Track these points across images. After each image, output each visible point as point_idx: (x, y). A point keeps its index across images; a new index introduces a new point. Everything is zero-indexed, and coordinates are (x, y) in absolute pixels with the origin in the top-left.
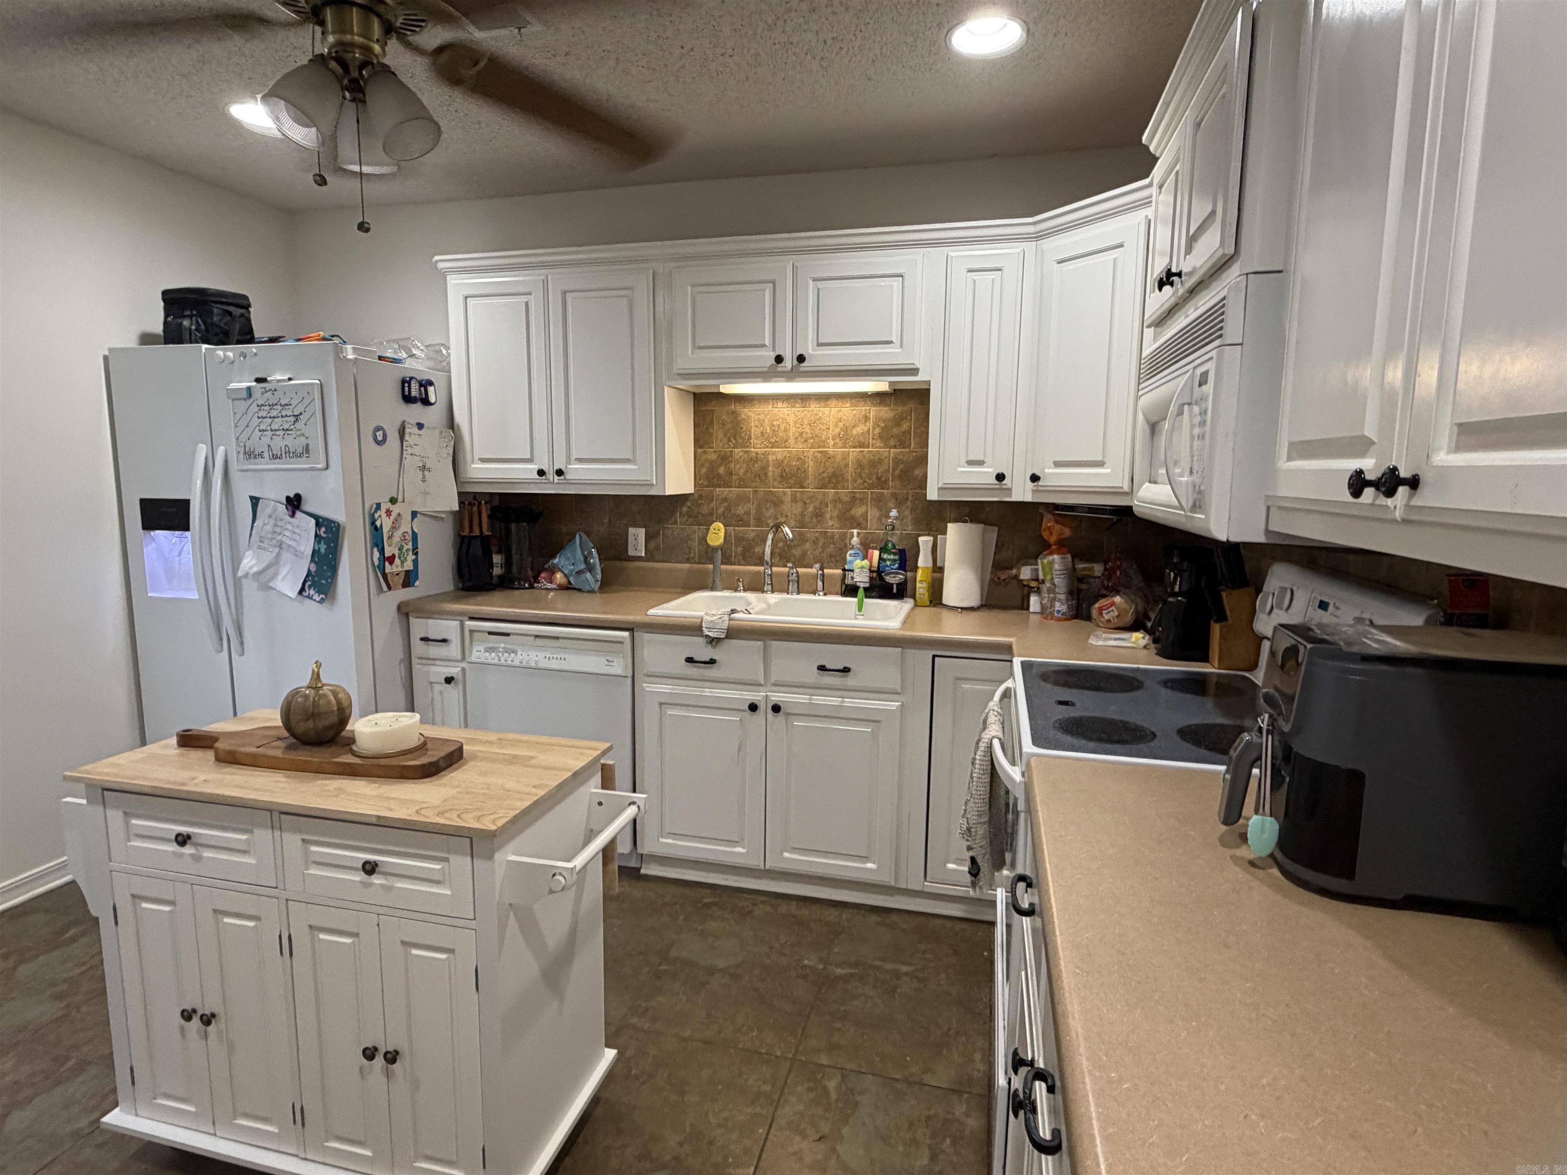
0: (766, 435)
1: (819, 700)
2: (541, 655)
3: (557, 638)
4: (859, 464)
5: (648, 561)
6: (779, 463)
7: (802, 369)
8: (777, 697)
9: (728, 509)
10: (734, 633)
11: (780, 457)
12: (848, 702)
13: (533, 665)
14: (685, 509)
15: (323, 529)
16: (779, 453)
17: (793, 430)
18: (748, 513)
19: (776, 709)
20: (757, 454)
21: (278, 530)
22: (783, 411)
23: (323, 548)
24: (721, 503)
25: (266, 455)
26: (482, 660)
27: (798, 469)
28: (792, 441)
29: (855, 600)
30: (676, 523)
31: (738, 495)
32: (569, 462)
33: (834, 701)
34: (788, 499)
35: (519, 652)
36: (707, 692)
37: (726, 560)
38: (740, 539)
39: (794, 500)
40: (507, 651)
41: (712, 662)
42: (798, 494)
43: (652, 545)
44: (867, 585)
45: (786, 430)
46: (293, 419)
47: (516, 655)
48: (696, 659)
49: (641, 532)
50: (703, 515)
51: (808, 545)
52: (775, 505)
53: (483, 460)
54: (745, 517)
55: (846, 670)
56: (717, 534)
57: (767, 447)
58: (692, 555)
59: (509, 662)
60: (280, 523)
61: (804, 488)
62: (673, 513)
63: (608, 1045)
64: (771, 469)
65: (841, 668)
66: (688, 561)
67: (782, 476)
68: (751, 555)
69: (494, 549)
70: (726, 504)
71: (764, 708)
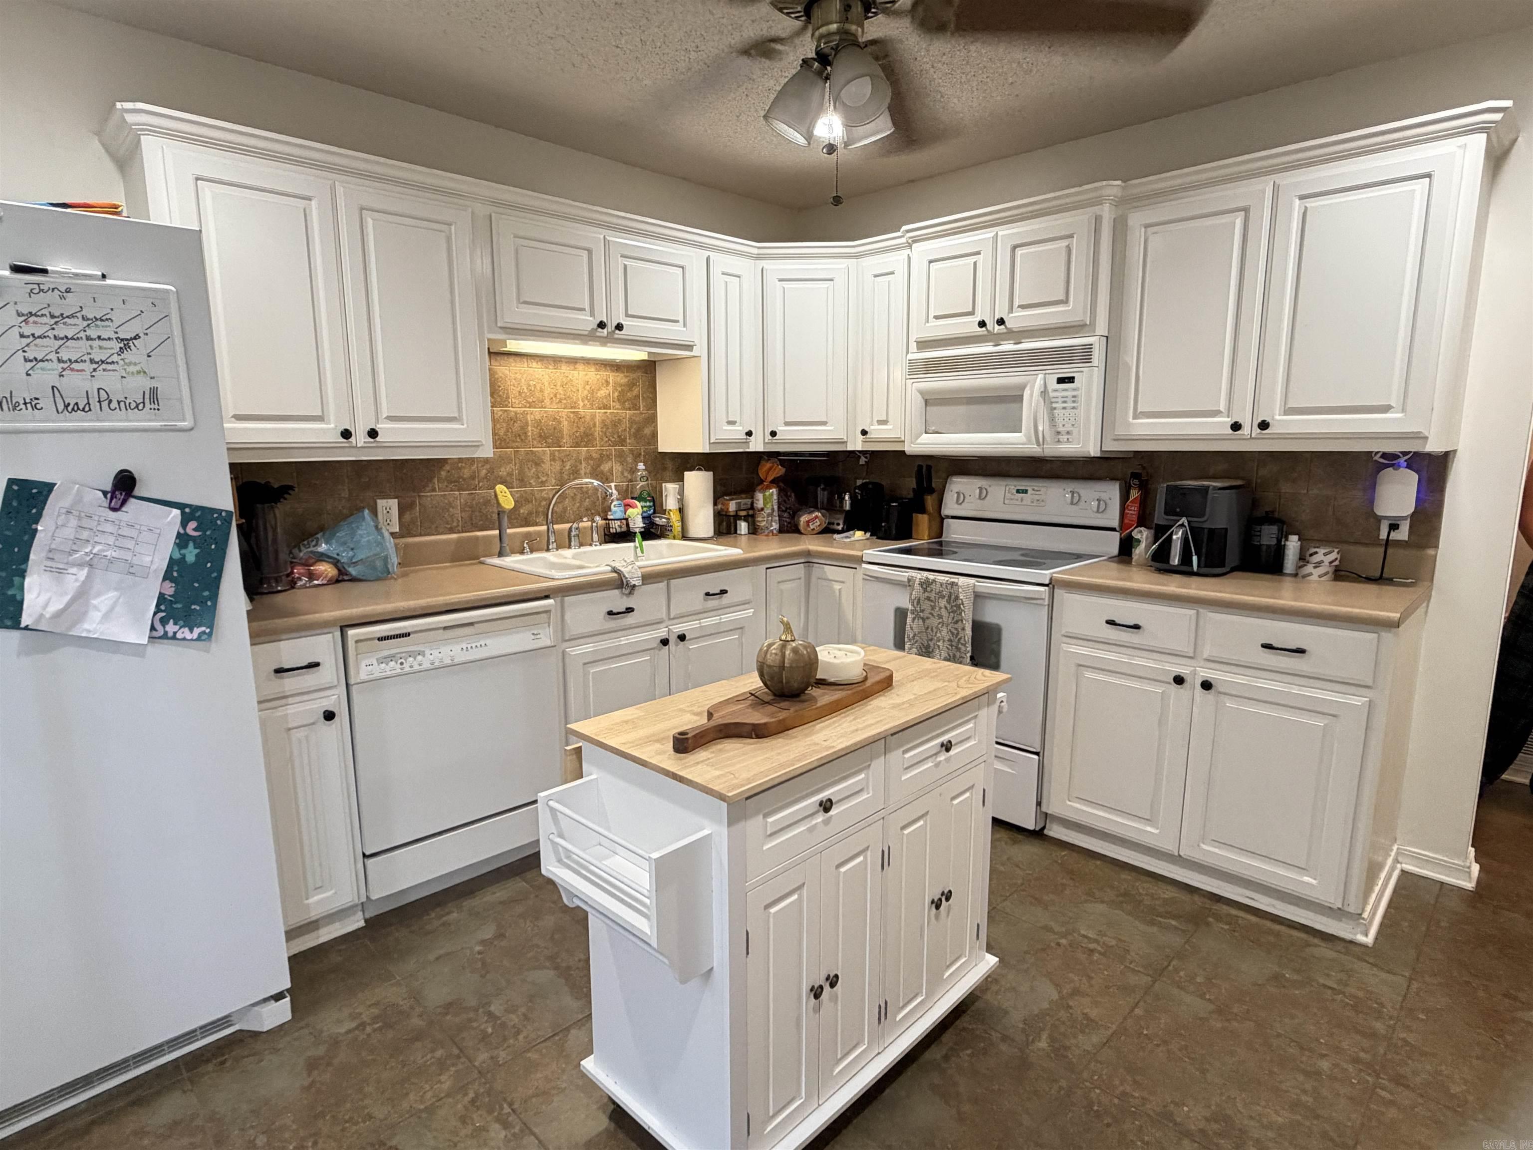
0: (523, 395)
1: (706, 622)
2: (457, 648)
3: (471, 624)
4: (604, 424)
5: (403, 537)
6: (538, 423)
7: (616, 336)
8: (678, 629)
9: (491, 471)
11: (538, 417)
12: (725, 618)
13: (448, 661)
14: (443, 473)
15: (192, 525)
16: (536, 413)
17: (548, 391)
18: (510, 474)
19: (682, 638)
20: (516, 413)
22: (537, 371)
23: (191, 554)
24: (483, 466)
25: (46, 402)
26: (377, 675)
27: (555, 429)
28: (547, 402)
30: (434, 490)
31: (500, 456)
33: (714, 620)
34: (547, 458)
35: (428, 652)
36: (624, 641)
39: (553, 459)
40: (411, 654)
41: (630, 610)
42: (557, 454)
43: (407, 517)
45: (542, 391)
46: (117, 346)
47: (424, 656)
48: (615, 611)
49: (393, 504)
50: (464, 480)
51: (567, 501)
52: (537, 464)
54: (508, 479)
55: (724, 592)
56: (505, 497)
57: (525, 407)
58: (455, 524)
59: (416, 667)
60: (86, 523)
61: (560, 447)
62: (430, 480)
64: (530, 428)
65: (719, 591)
66: (451, 531)
67: (540, 436)
70: (488, 466)
71: (673, 639)
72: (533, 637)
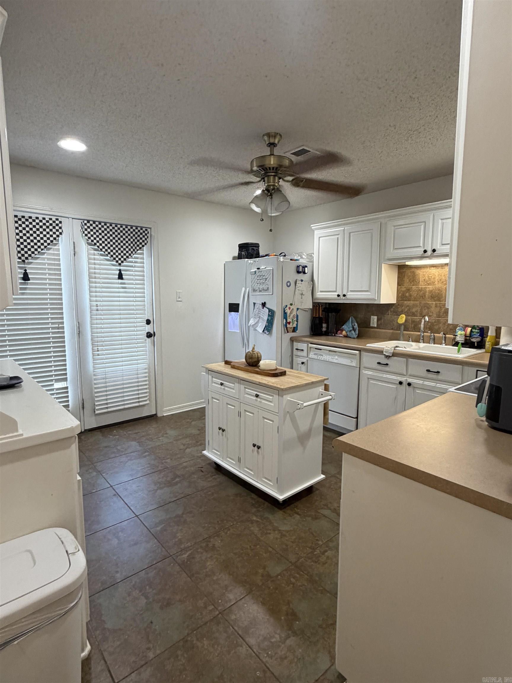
0: (426, 280)
1: (427, 383)
2: (331, 357)
3: (336, 352)
5: (377, 329)
6: (431, 292)
7: (435, 255)
8: (410, 380)
9: (409, 310)
10: (394, 355)
11: (431, 289)
12: (438, 385)
13: (327, 360)
14: (392, 309)
15: (270, 313)
16: (431, 287)
17: (437, 278)
18: (417, 311)
19: (409, 384)
20: (422, 288)
21: (259, 312)
22: (433, 271)
23: (270, 318)
24: (406, 307)
25: (258, 290)
26: (313, 357)
27: (439, 294)
28: (436, 283)
29: (457, 348)
30: (388, 314)
31: (413, 304)
32: (348, 292)
33: (433, 384)
34: (434, 306)
35: (324, 356)
36: (385, 376)
37: (406, 329)
38: (413, 322)
39: (436, 306)
40: (320, 355)
41: (387, 364)
42: (438, 304)
43: (379, 322)
44: (463, 342)
45: (434, 278)
46: (265, 280)
47: (323, 356)
48: (381, 363)
49: (376, 317)
50: (399, 312)
51: (441, 325)
52: (428, 308)
53: (321, 292)
54: (416, 313)
55: (438, 372)
56: (402, 319)
57: (426, 285)
58: (394, 327)
59: (321, 359)
60: (260, 311)
61: (441, 301)
62: (388, 310)
63: (322, 474)
64: (427, 294)
65: (436, 371)
66: (392, 329)
67: (432, 297)
68: (416, 328)
69: (324, 321)
70: (408, 308)
71: (405, 384)
72: (351, 362)
